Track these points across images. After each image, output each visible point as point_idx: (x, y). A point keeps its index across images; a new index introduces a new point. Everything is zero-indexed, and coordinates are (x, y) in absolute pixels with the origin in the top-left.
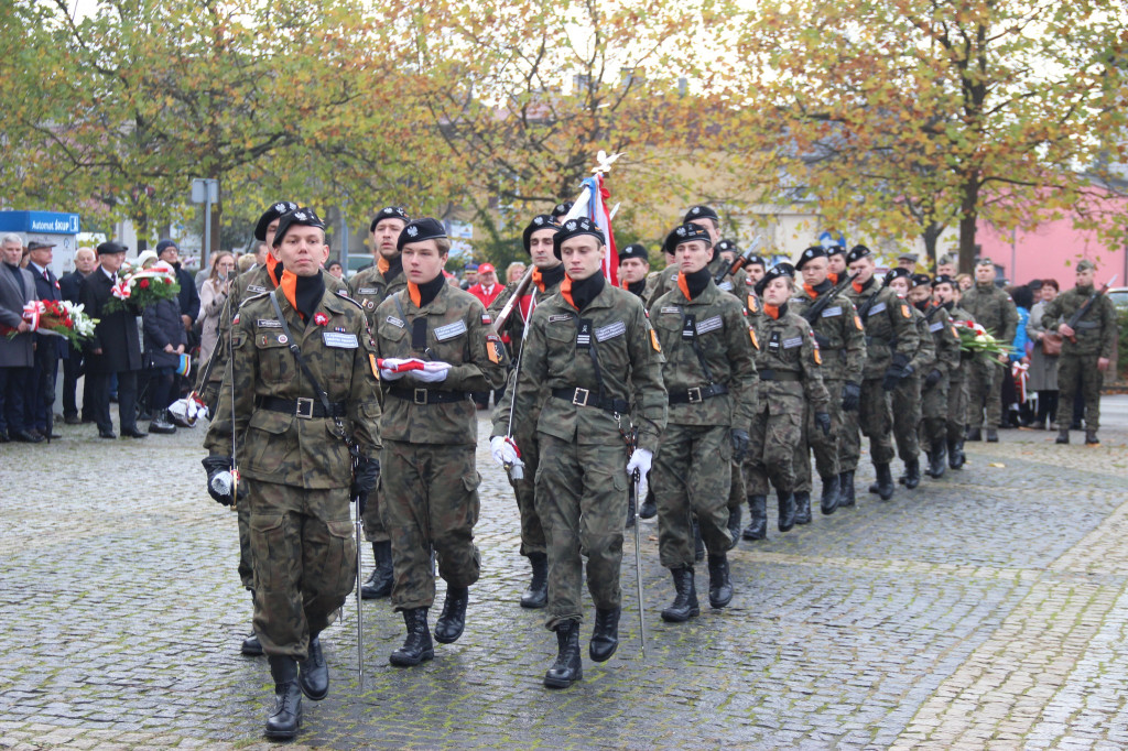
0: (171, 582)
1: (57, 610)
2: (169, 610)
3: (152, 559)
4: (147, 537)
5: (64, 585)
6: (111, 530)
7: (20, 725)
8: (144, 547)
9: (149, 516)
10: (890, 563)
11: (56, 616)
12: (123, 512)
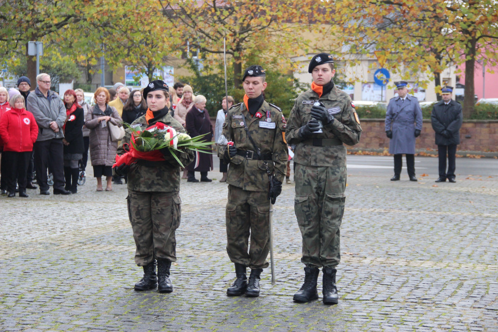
0: (72, 287)
1: (8, 307)
2: (78, 305)
3: (53, 272)
4: (46, 258)
6: (21, 253)
8: (46, 265)
9: (40, 244)
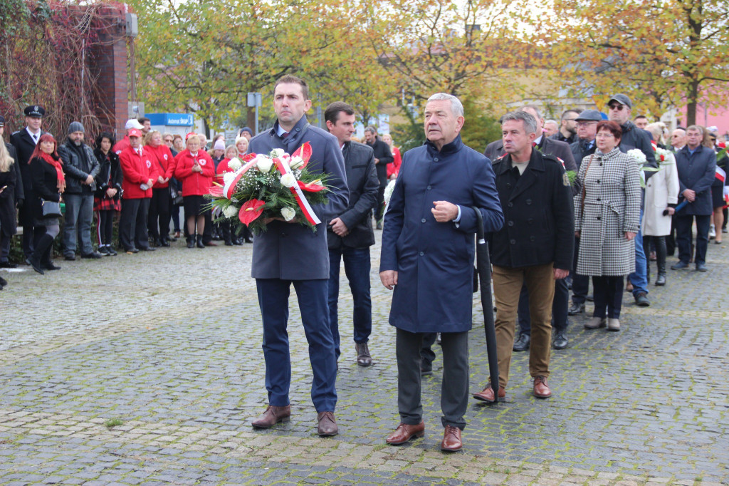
1: (230, 353)
6: (241, 300)
7: (235, 433)
10: (726, 314)
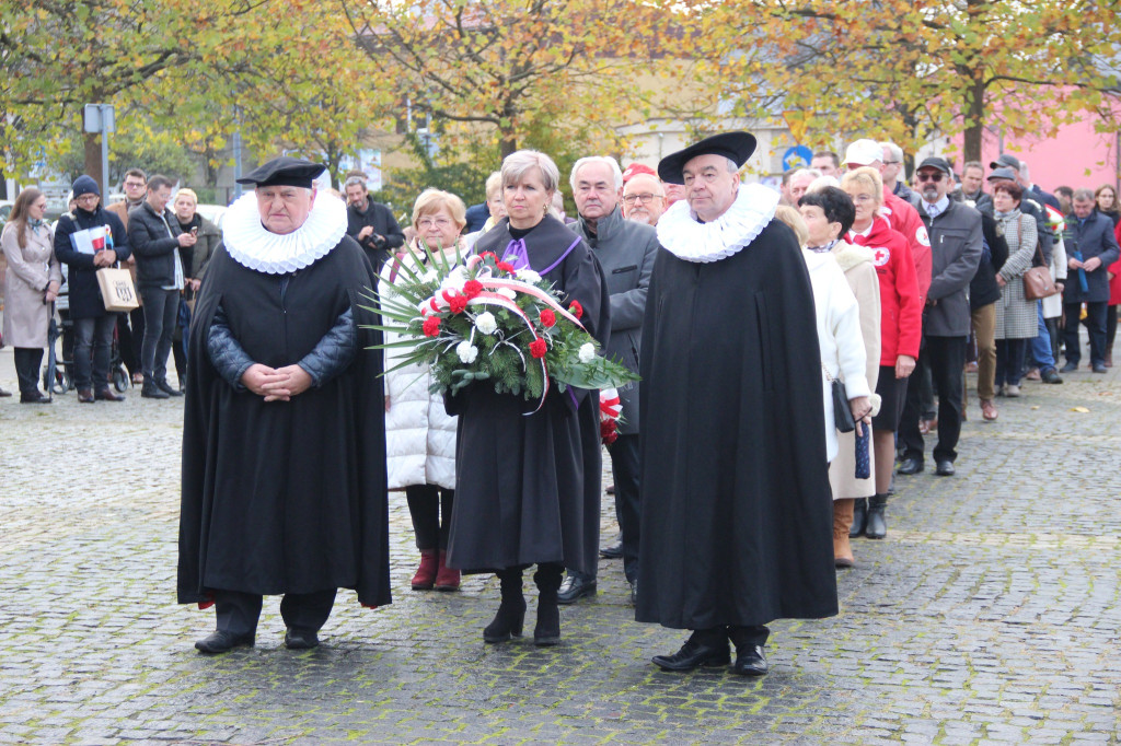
1: (47, 639)
3: (137, 566)
5: (44, 605)
6: (75, 530)
10: (1035, 539)
11: (49, 647)
12: (79, 506)
